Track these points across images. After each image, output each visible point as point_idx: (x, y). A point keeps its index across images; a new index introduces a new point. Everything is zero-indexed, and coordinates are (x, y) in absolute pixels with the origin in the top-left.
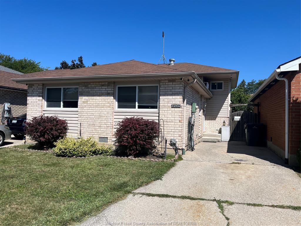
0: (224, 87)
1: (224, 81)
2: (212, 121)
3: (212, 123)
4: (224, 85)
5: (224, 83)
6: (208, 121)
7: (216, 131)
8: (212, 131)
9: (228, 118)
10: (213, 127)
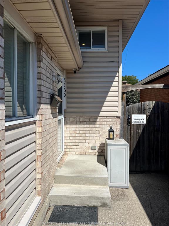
0: (109, 42)
1: (109, 26)
2: (82, 126)
3: (81, 132)
4: (109, 36)
5: (109, 31)
6: (73, 127)
7: (91, 151)
8: (82, 151)
9: (119, 120)
10: (84, 141)
